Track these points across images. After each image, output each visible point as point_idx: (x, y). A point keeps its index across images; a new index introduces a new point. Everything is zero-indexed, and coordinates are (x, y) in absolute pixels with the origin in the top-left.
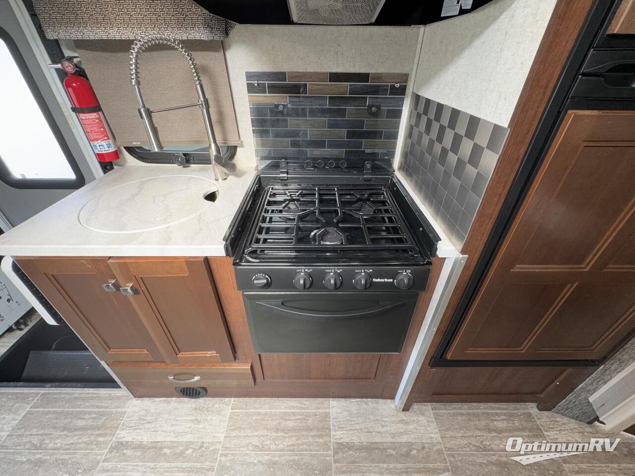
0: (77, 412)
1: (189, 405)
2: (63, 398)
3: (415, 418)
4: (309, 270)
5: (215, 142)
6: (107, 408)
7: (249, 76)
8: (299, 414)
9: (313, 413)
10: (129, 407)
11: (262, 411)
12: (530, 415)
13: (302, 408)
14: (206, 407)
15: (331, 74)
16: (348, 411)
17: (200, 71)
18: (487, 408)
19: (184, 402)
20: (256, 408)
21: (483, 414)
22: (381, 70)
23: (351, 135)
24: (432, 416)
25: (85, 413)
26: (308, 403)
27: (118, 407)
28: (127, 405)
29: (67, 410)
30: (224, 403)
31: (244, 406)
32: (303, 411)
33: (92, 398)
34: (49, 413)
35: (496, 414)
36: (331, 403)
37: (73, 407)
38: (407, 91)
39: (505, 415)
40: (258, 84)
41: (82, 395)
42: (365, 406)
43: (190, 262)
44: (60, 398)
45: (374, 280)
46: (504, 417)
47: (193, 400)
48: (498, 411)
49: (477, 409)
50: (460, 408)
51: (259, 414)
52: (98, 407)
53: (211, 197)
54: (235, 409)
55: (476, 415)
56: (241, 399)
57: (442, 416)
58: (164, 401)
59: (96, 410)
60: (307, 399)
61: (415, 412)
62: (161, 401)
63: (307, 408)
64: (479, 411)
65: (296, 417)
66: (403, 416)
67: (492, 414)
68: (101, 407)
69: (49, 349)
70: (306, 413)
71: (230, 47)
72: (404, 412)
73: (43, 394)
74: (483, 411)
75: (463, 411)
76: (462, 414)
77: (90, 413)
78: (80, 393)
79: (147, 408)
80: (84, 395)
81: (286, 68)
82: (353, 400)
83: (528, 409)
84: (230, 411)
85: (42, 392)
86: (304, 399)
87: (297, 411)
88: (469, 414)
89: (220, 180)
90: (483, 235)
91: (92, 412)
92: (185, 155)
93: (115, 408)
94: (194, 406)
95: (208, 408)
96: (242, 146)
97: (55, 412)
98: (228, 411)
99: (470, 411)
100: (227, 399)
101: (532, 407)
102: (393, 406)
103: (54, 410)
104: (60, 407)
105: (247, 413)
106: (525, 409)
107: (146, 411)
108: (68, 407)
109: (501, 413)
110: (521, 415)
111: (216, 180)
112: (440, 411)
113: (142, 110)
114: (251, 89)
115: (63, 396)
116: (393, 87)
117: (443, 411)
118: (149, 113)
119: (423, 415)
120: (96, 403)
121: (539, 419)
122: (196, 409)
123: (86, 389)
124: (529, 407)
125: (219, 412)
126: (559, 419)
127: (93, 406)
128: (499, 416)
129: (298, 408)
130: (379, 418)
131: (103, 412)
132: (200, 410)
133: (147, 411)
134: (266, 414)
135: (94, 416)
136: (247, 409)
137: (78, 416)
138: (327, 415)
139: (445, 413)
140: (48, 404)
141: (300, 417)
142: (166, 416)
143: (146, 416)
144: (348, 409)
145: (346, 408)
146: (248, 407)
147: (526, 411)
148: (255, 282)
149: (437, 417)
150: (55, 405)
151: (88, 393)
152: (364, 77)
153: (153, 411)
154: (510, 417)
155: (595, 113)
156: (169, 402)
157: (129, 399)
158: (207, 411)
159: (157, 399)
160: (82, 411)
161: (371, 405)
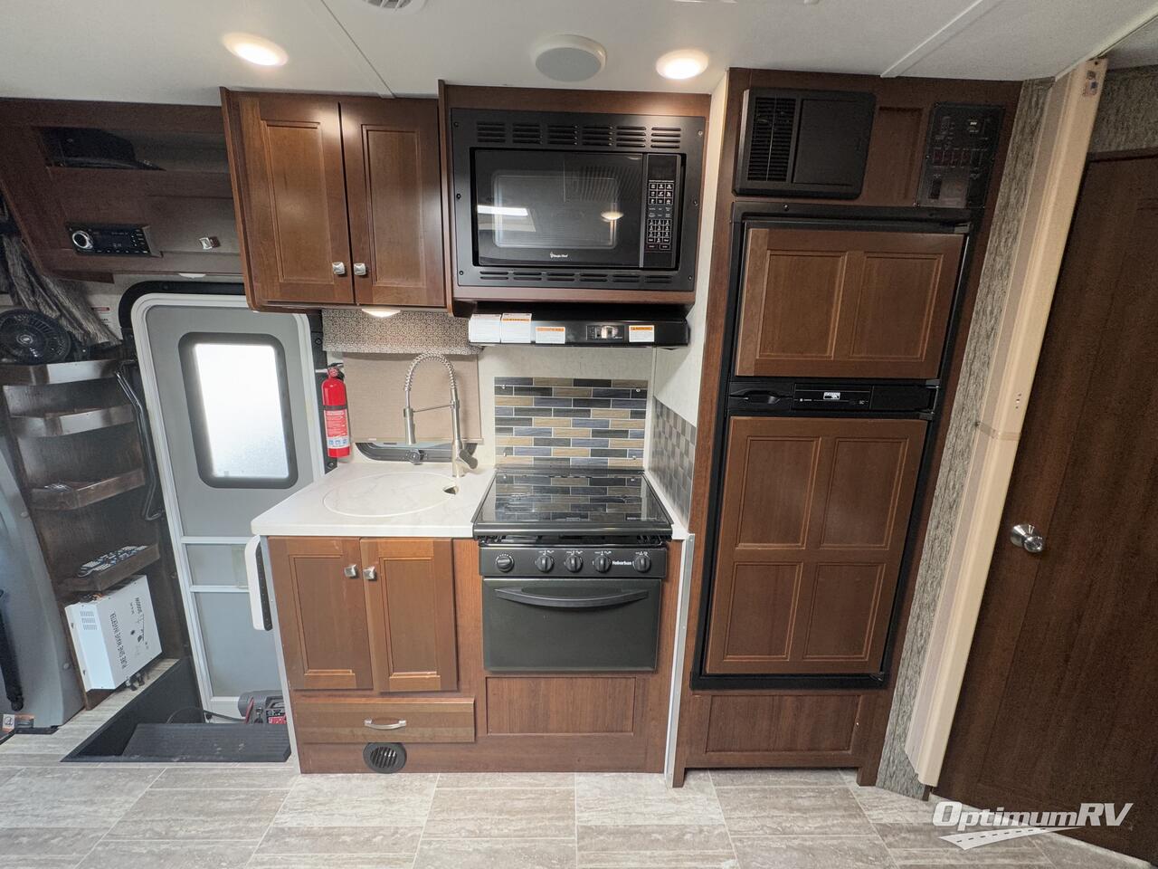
0: (218, 792)
1: (377, 783)
2: (198, 775)
3: (691, 796)
4: (550, 551)
5: (459, 439)
6: (260, 786)
7: (498, 380)
8: (531, 792)
9: (550, 791)
10: (292, 785)
11: (480, 789)
12: (847, 791)
13: (536, 785)
14: (402, 784)
15: (575, 380)
16: (600, 788)
17: (456, 375)
18: (790, 783)
19: (371, 778)
20: (471, 786)
21: (783, 790)
22: (622, 377)
23: (596, 433)
24: (714, 792)
25: (230, 793)
26: (544, 778)
27: (277, 786)
28: (290, 783)
29: (203, 789)
30: (426, 780)
31: (455, 784)
32: (536, 788)
33: (239, 775)
34: (178, 793)
35: (802, 790)
36: (576, 778)
37: (211, 786)
38: (648, 395)
39: (813, 791)
40: (506, 387)
41: (225, 772)
42: (623, 782)
43: (438, 544)
44: (193, 775)
45: (614, 563)
46: (812, 794)
47: (383, 776)
48: (804, 787)
49: (776, 785)
50: (752, 784)
51: (476, 792)
52: (248, 786)
53: (451, 491)
54: (442, 786)
55: (775, 792)
56: (451, 775)
57: (727, 793)
58: (342, 777)
59: (246, 789)
60: (543, 773)
61: (691, 788)
62: (337, 778)
63: (543, 785)
64: (778, 787)
65: (528, 796)
66: (674, 793)
67: (796, 791)
68: (253, 786)
69: (164, 722)
70: (541, 790)
71: (483, 357)
72: (677, 789)
73: (168, 771)
74: (784, 787)
75: (755, 787)
76: (754, 791)
77: (237, 793)
78: (221, 769)
79: (318, 787)
80: (228, 771)
81: (533, 374)
82: (606, 774)
83: (844, 783)
84: (435, 789)
85: (167, 767)
86: (539, 774)
87: (529, 788)
88: (765, 790)
89: (458, 477)
90: (702, 513)
91: (240, 791)
92: (420, 452)
93: (273, 787)
94: (384, 783)
95: (405, 785)
96: (482, 444)
97: (187, 793)
98: (433, 789)
99: (767, 787)
100: (431, 775)
101: (850, 782)
102: (661, 782)
103: (185, 789)
104: (193, 786)
105: (458, 791)
106: (840, 784)
107: (316, 789)
108: (205, 787)
109: (808, 789)
110: (836, 791)
111: (454, 476)
112: (725, 787)
113: (407, 410)
114: (498, 391)
115: (197, 772)
116: (634, 392)
117: (729, 787)
118: (412, 412)
119: (703, 792)
120: (245, 780)
121: (859, 795)
122: (387, 787)
123: (231, 764)
124: (846, 781)
125: (420, 791)
126: (885, 796)
127: (242, 785)
128: (805, 793)
129: (531, 785)
130: (642, 796)
131: (255, 791)
132: (393, 788)
133: (319, 790)
134: (486, 792)
135: (242, 796)
136: (458, 787)
137: (220, 797)
138: (570, 793)
139: (731, 790)
140: (176, 782)
141: (533, 796)
142: (345, 797)
143: (317, 797)
144: (600, 786)
145: (596, 784)
146: (460, 785)
147: (841, 786)
148: (499, 561)
149: (720, 794)
150: (186, 783)
151: (233, 769)
152: (607, 383)
153: (326, 790)
154: (821, 794)
155: (750, 418)
156: (349, 779)
157: (293, 776)
158: (403, 790)
159: (332, 776)
160: (225, 791)
161: (630, 780)
